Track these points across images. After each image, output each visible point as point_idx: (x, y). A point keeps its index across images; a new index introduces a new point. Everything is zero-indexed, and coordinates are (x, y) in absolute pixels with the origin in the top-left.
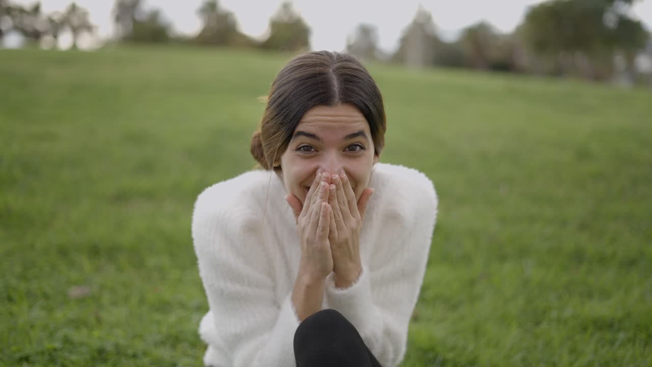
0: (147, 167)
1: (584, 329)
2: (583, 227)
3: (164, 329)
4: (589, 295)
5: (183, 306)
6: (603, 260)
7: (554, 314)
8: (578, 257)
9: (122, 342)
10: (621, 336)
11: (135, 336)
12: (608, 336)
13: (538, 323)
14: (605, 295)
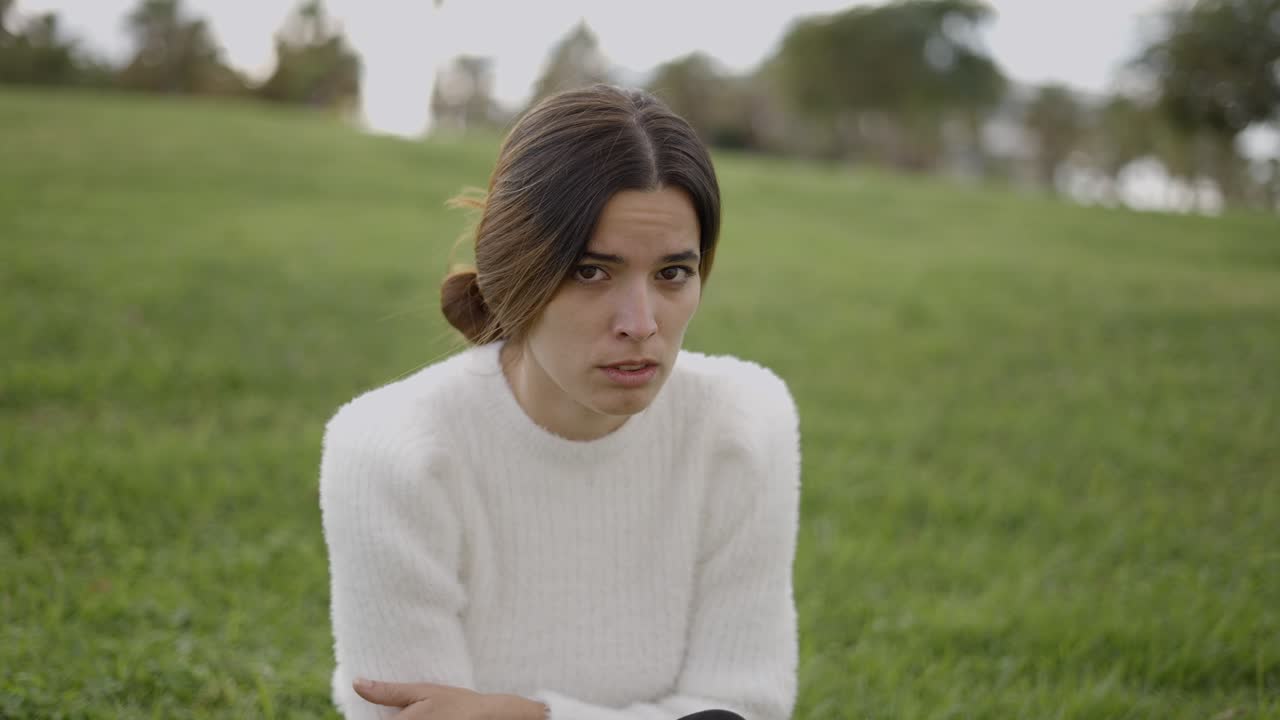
0: (63, 341)
1: (938, 653)
2: (923, 456)
3: (124, 671)
4: (941, 586)
5: (155, 620)
6: (963, 520)
7: (878, 625)
8: (916, 514)
9: (39, 697)
10: (1007, 665)
11: (65, 686)
12: (983, 664)
13: (850, 643)
14: (973, 586)
